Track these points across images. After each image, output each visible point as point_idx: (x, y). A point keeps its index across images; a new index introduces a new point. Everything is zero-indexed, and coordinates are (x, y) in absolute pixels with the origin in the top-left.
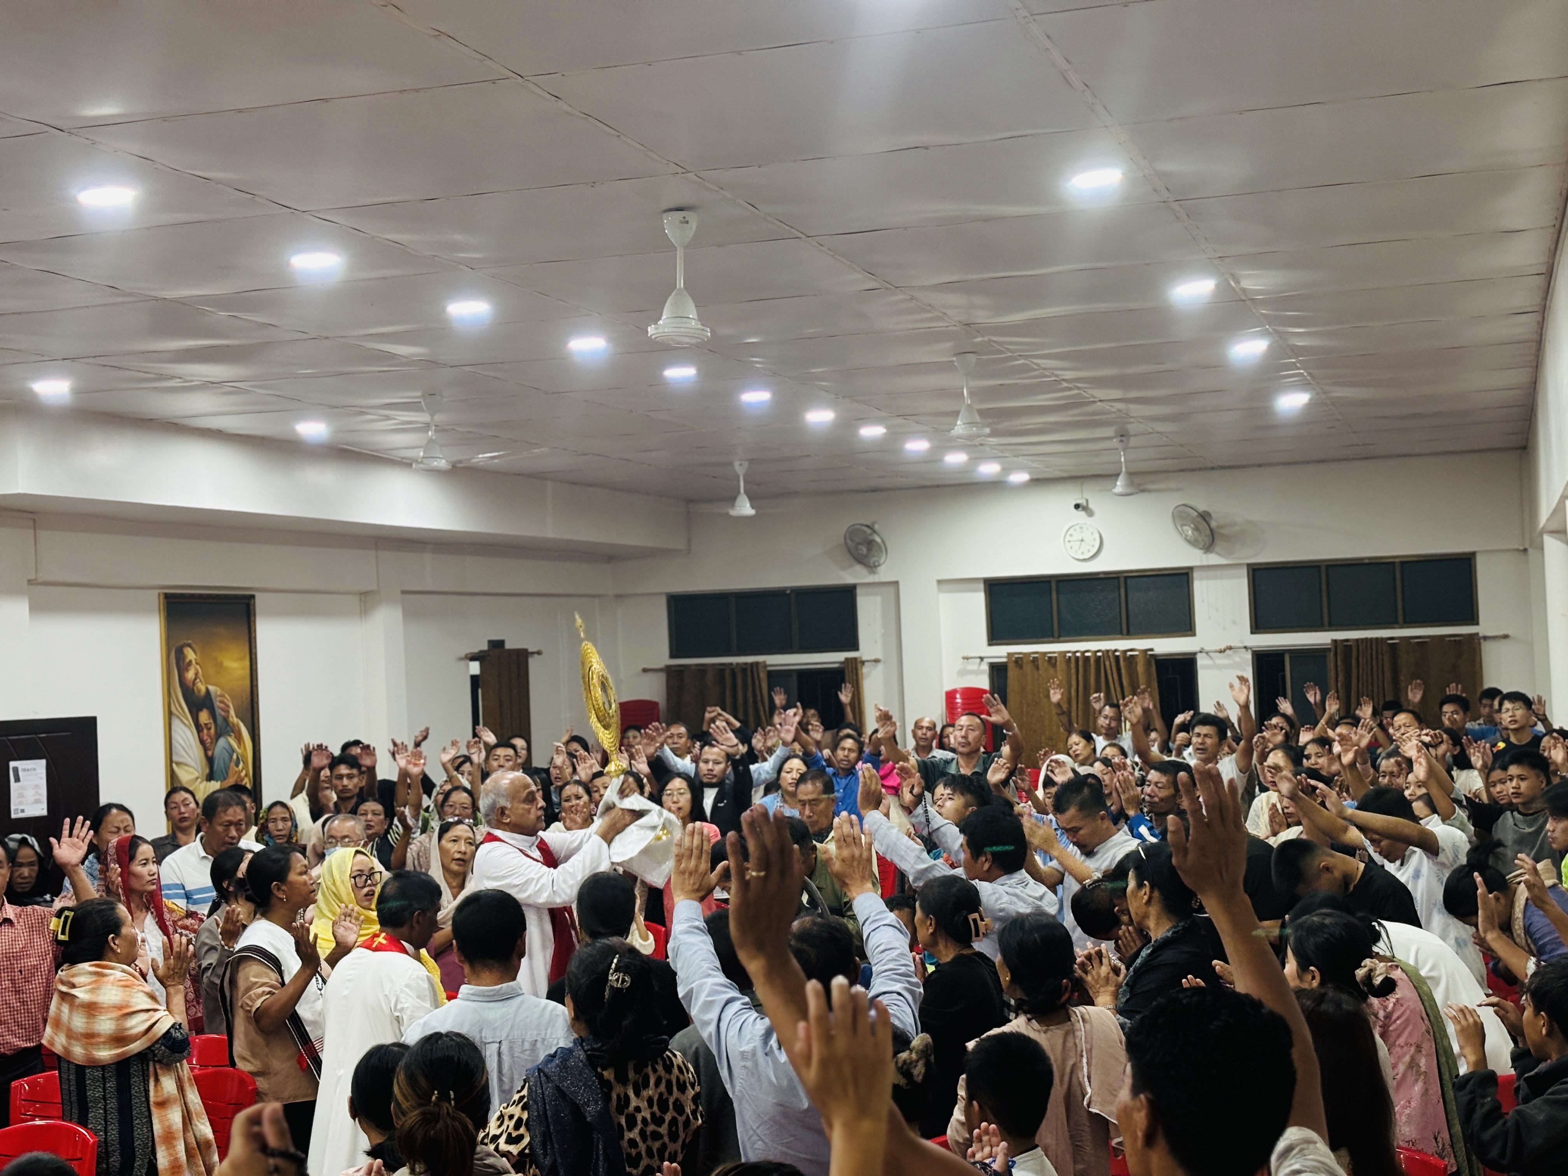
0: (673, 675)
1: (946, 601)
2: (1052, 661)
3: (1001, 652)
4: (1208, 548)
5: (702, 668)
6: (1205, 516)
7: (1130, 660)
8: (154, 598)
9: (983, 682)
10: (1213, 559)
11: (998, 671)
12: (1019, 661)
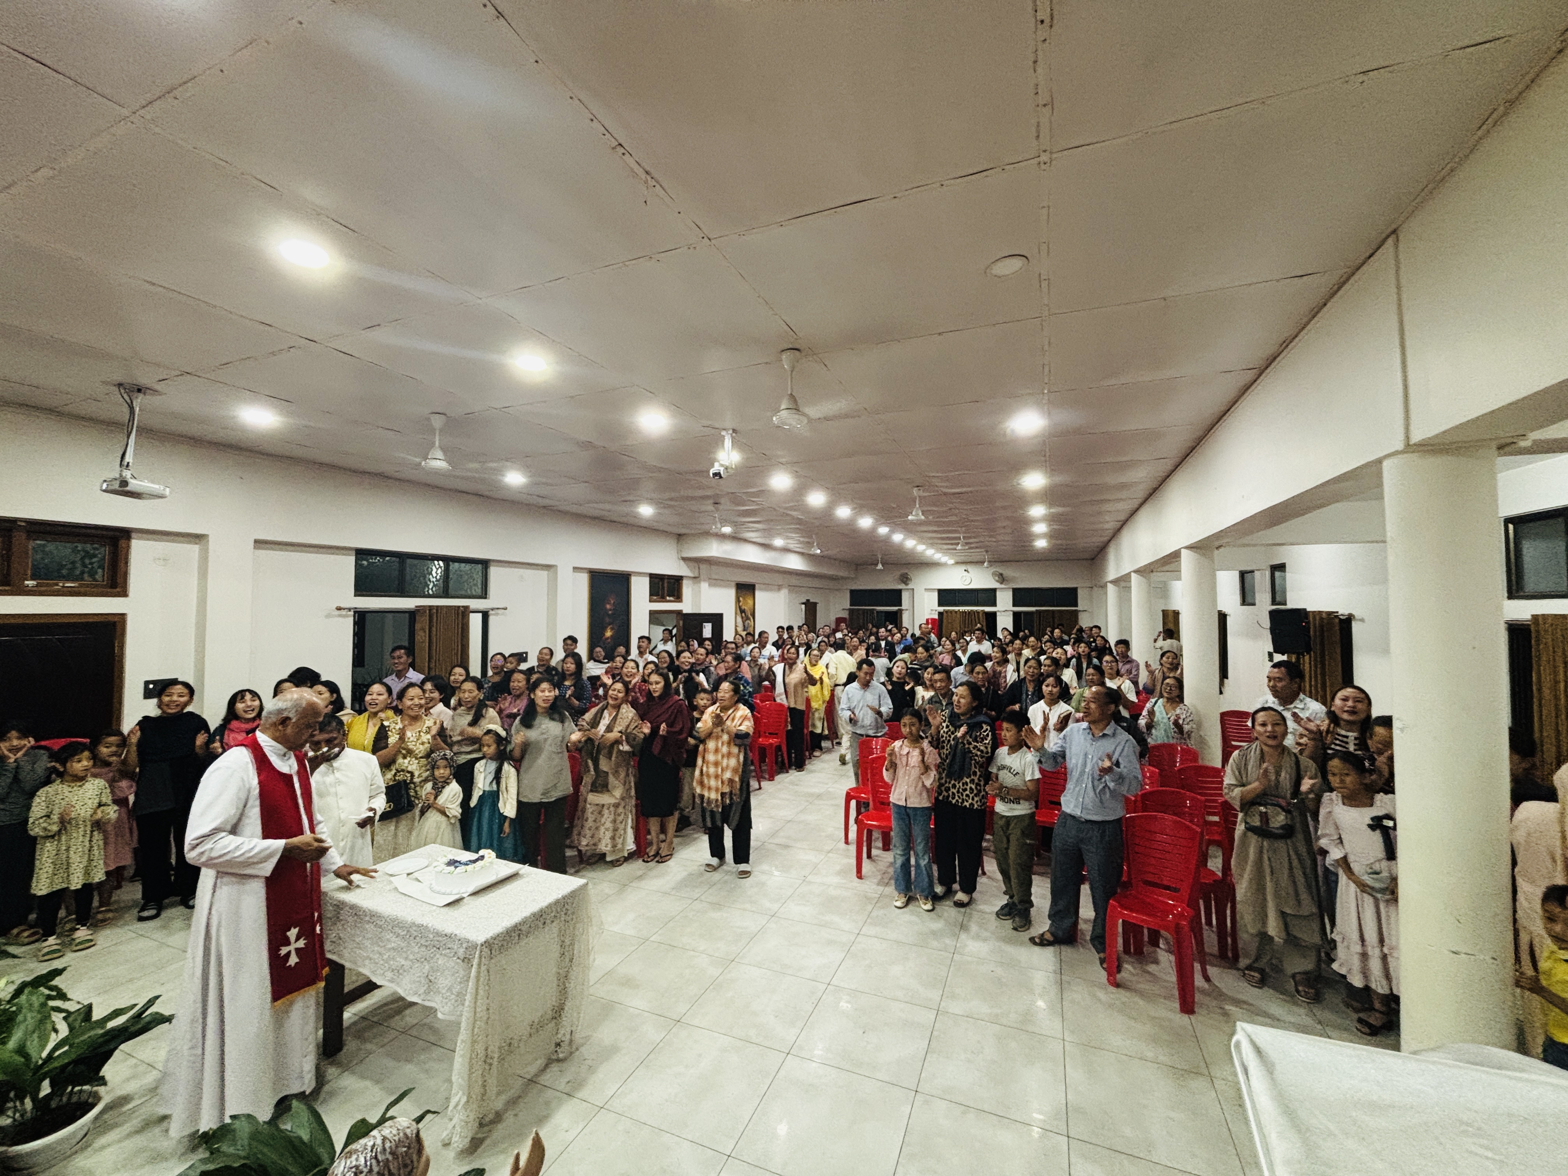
0: (851, 612)
1: (927, 594)
2: (956, 612)
3: (941, 609)
4: (1001, 583)
5: (859, 610)
6: (1001, 574)
7: (978, 613)
8: (733, 584)
9: (936, 617)
10: (1003, 586)
11: (940, 614)
12: (947, 612)
